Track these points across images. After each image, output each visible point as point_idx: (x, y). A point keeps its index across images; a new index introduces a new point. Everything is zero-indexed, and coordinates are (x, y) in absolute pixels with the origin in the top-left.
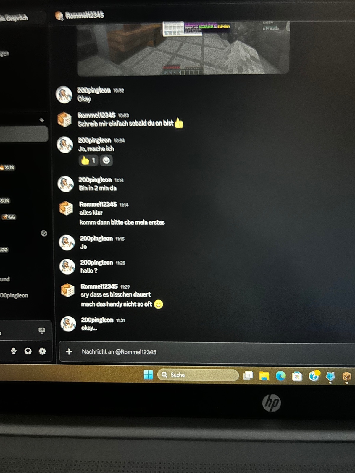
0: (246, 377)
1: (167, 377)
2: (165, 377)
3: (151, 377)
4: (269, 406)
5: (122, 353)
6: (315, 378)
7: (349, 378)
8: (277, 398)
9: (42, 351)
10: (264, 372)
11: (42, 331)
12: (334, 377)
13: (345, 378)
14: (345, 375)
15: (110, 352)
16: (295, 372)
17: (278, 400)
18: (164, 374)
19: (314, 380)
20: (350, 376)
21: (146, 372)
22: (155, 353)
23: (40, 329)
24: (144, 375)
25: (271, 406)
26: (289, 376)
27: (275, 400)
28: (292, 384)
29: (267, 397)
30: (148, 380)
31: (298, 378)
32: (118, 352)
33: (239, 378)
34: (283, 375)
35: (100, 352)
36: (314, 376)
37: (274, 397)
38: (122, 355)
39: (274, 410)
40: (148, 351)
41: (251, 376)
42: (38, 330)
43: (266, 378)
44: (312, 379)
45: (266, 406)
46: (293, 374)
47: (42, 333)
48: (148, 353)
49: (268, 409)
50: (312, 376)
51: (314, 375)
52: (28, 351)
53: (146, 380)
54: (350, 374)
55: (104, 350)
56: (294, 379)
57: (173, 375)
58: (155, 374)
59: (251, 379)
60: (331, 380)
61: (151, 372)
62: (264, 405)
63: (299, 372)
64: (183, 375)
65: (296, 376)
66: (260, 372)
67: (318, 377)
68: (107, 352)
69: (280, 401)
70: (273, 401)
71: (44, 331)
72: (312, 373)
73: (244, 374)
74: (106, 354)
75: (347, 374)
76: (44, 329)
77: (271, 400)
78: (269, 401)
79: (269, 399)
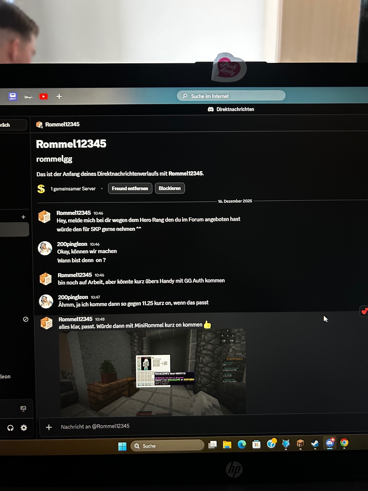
0: (211, 446)
1: (139, 448)
2: (138, 448)
3: (125, 449)
4: (232, 472)
5: (98, 427)
6: (273, 445)
7: (302, 444)
8: (239, 464)
9: (24, 428)
10: (227, 441)
11: (23, 409)
12: (289, 444)
13: (299, 445)
14: (299, 442)
15: (87, 427)
16: (255, 441)
17: (240, 467)
18: (137, 446)
19: (271, 447)
20: (303, 443)
21: (120, 444)
22: (128, 426)
23: (22, 407)
24: (119, 447)
25: (234, 472)
26: (249, 444)
27: (237, 467)
28: (252, 451)
29: (230, 464)
30: (123, 451)
31: (257, 446)
32: (94, 427)
33: (205, 447)
34: (244, 443)
35: (78, 427)
36: (271, 444)
37: (236, 464)
38: (98, 429)
39: (237, 475)
40: (122, 425)
41: (216, 445)
42: (20, 408)
43: (229, 447)
44: (270, 447)
45: (229, 472)
46: (253, 442)
47: (23, 411)
48: (122, 427)
49: (231, 475)
50: (270, 444)
51: (271, 442)
52: (10, 428)
53: (121, 452)
54: (303, 441)
55: (82, 425)
56: (254, 447)
57: (145, 446)
58: (128, 446)
59: (215, 447)
60: (287, 446)
61: (125, 444)
62: (227, 471)
63: (258, 441)
64: (154, 446)
65: (256, 444)
66: (223, 441)
67: (275, 444)
68: (84, 427)
69: (242, 468)
70: (235, 467)
71: (25, 409)
72: (270, 441)
73: (209, 444)
74: (83, 428)
75: (301, 441)
76: (25, 407)
77: (234, 467)
78: (232, 468)
79: (231, 466)
